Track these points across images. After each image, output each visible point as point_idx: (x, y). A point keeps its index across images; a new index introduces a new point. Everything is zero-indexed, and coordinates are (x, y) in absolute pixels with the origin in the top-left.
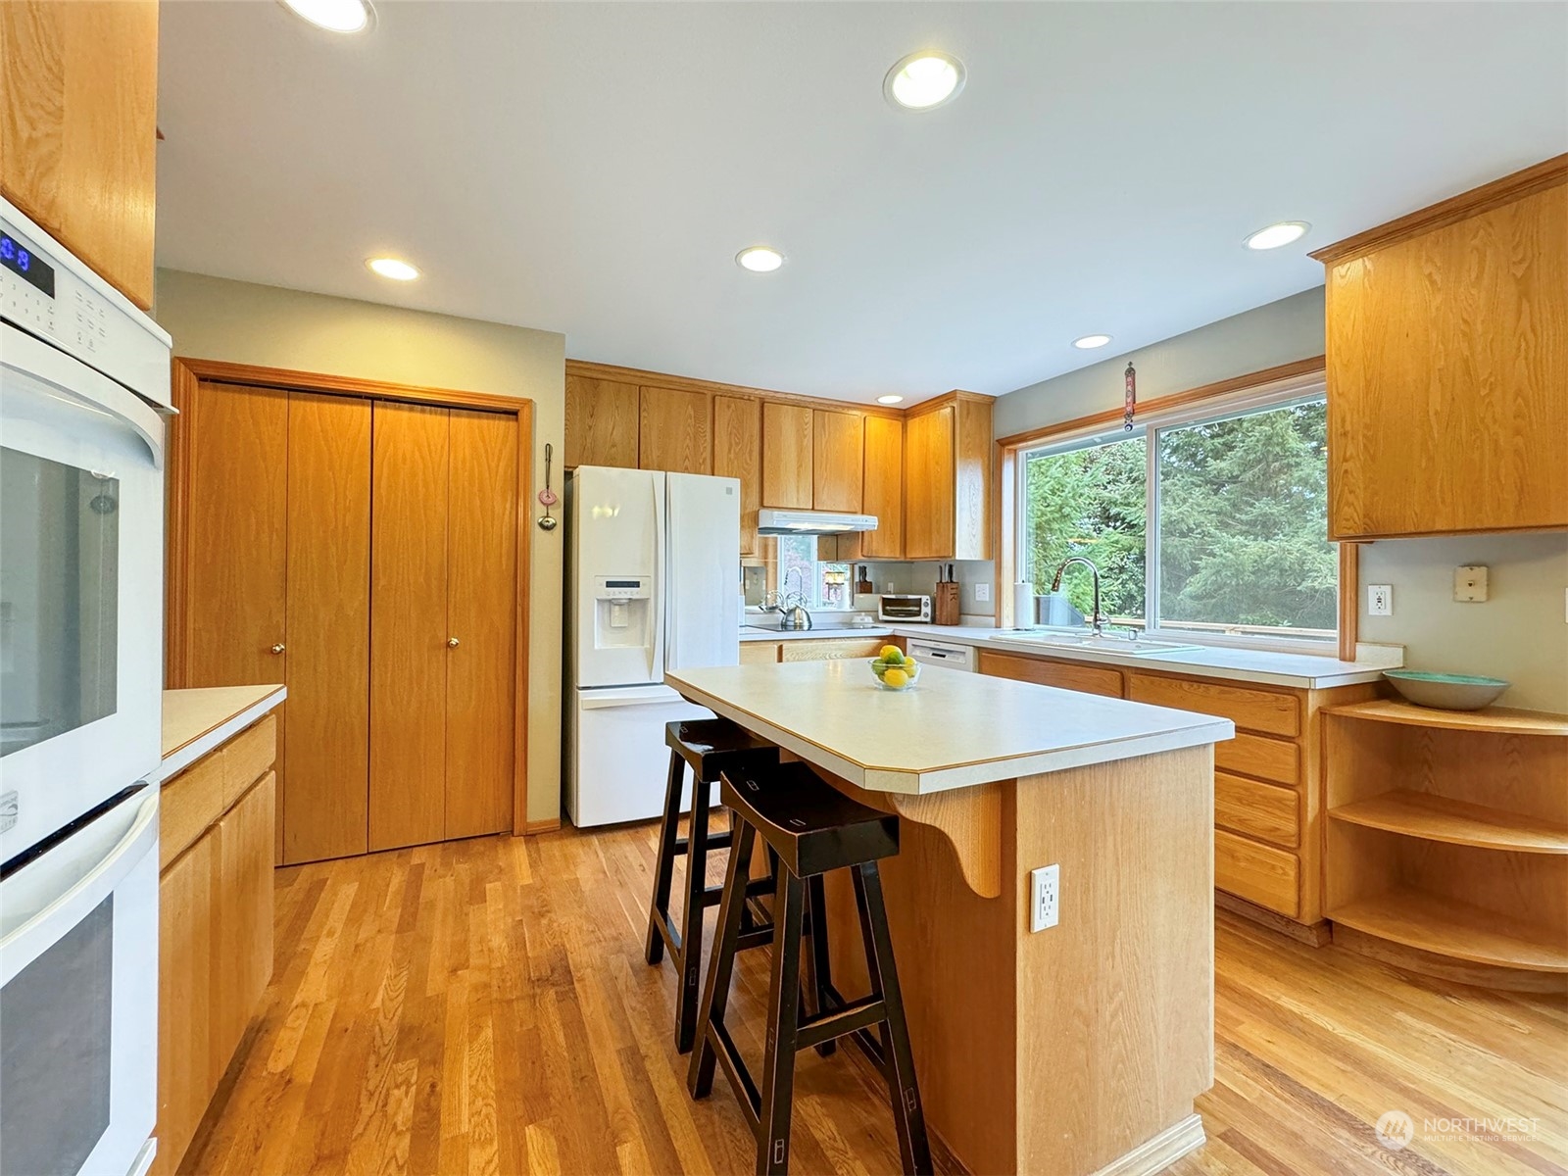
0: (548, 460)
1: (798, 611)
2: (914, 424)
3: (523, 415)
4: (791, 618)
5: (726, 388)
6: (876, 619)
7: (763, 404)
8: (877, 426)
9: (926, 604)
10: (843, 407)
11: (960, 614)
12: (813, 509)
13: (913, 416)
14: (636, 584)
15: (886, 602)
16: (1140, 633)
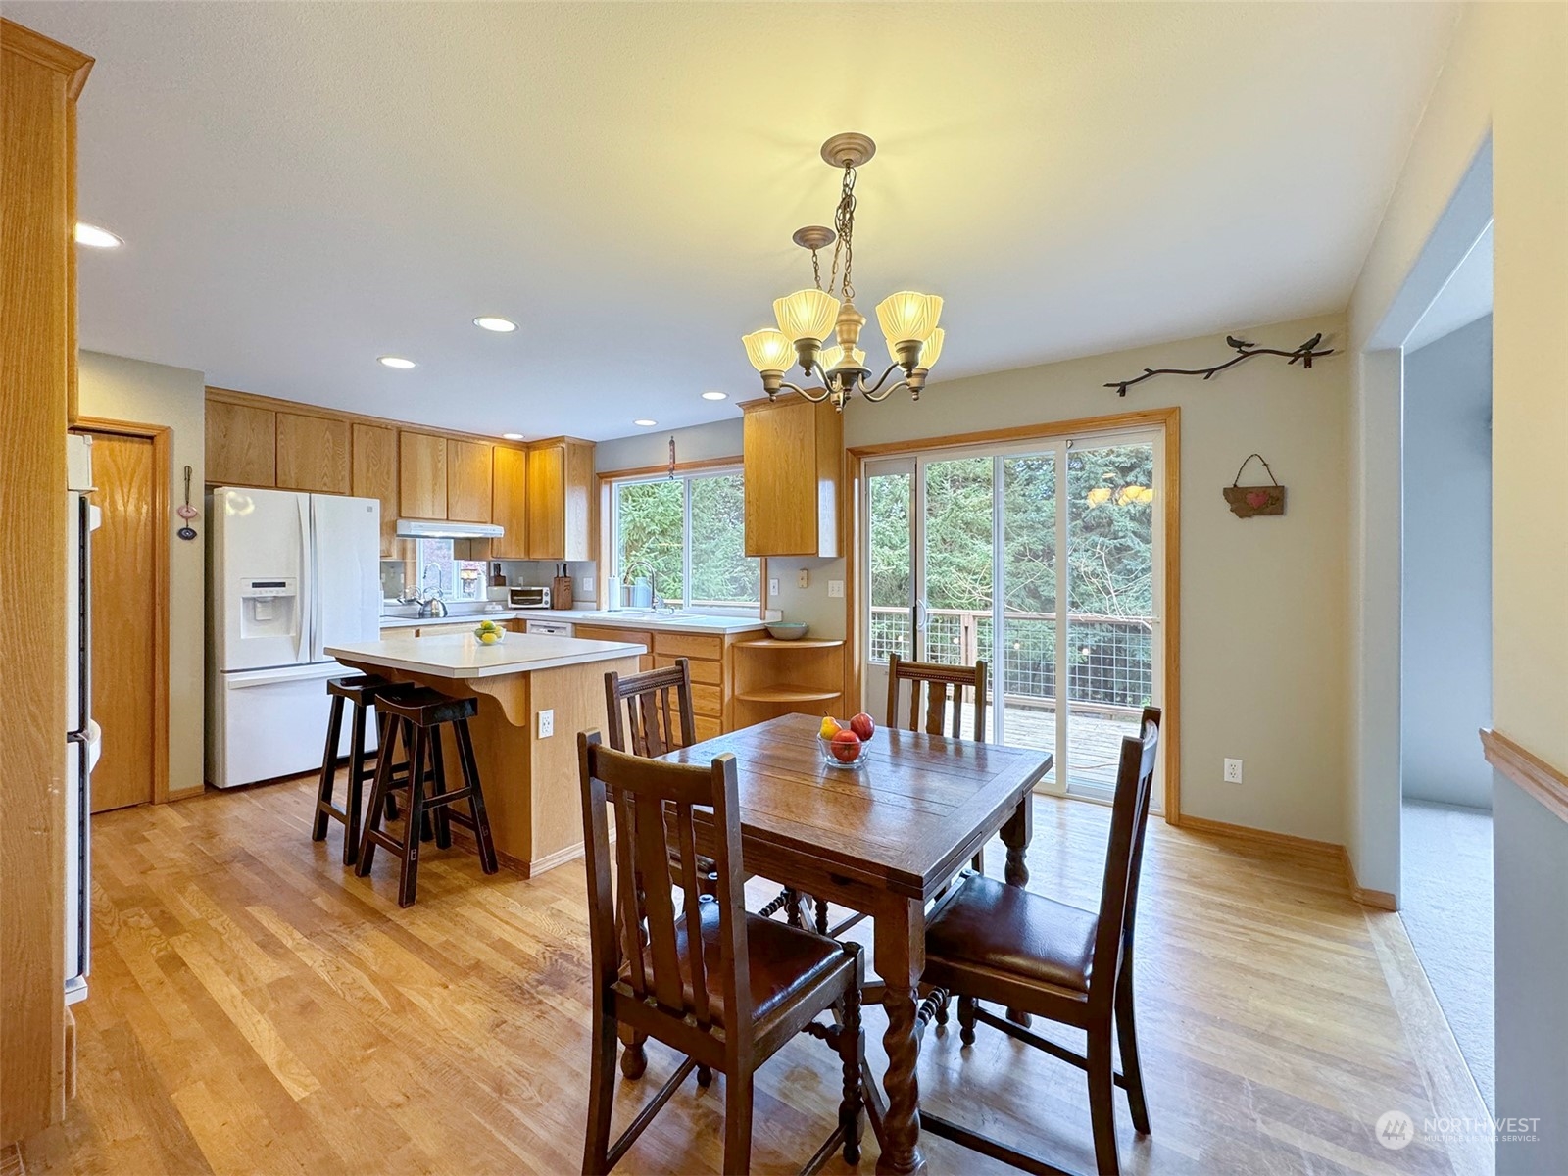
0: (188, 480)
1: (434, 602)
2: (535, 455)
3: (159, 441)
4: (428, 608)
5: (365, 418)
6: (506, 607)
7: (400, 432)
8: (504, 455)
9: (546, 594)
10: (474, 438)
11: (573, 601)
12: (447, 519)
13: (535, 449)
14: (283, 585)
15: (513, 593)
16: (678, 610)
